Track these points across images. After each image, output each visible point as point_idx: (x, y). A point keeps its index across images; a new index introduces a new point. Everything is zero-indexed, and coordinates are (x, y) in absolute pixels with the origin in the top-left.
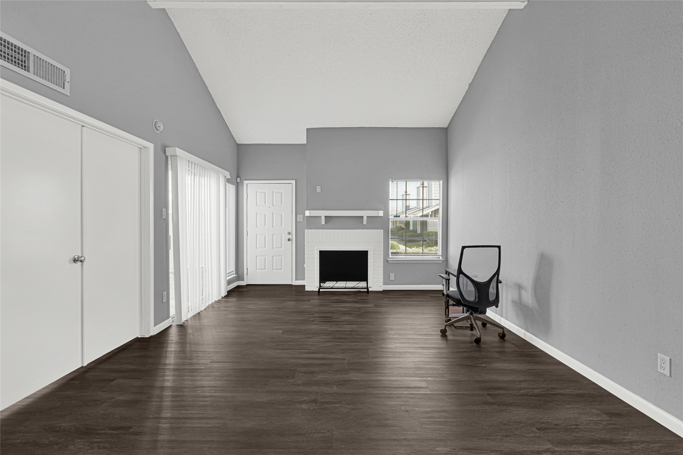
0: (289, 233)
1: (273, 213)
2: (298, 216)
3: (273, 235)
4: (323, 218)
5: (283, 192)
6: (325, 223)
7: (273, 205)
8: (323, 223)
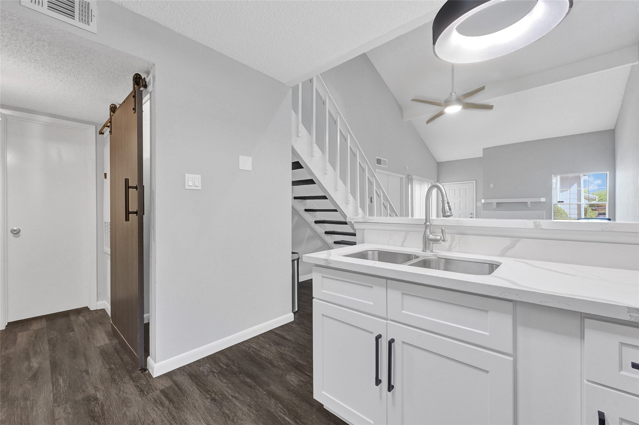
0: (471, 214)
1: (460, 202)
2: (477, 203)
3: (460, 215)
4: (495, 204)
5: (467, 188)
6: (497, 207)
7: (460, 197)
8: (495, 207)
